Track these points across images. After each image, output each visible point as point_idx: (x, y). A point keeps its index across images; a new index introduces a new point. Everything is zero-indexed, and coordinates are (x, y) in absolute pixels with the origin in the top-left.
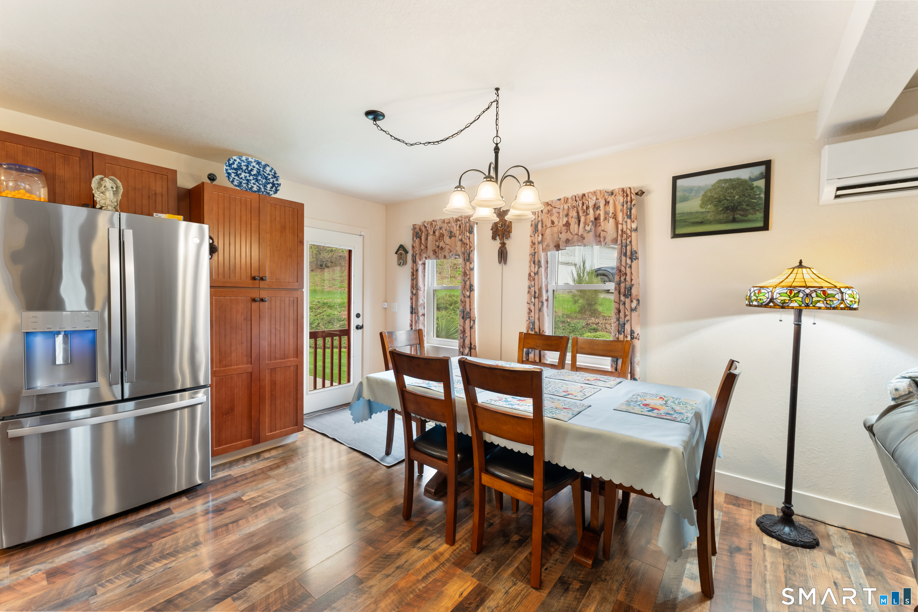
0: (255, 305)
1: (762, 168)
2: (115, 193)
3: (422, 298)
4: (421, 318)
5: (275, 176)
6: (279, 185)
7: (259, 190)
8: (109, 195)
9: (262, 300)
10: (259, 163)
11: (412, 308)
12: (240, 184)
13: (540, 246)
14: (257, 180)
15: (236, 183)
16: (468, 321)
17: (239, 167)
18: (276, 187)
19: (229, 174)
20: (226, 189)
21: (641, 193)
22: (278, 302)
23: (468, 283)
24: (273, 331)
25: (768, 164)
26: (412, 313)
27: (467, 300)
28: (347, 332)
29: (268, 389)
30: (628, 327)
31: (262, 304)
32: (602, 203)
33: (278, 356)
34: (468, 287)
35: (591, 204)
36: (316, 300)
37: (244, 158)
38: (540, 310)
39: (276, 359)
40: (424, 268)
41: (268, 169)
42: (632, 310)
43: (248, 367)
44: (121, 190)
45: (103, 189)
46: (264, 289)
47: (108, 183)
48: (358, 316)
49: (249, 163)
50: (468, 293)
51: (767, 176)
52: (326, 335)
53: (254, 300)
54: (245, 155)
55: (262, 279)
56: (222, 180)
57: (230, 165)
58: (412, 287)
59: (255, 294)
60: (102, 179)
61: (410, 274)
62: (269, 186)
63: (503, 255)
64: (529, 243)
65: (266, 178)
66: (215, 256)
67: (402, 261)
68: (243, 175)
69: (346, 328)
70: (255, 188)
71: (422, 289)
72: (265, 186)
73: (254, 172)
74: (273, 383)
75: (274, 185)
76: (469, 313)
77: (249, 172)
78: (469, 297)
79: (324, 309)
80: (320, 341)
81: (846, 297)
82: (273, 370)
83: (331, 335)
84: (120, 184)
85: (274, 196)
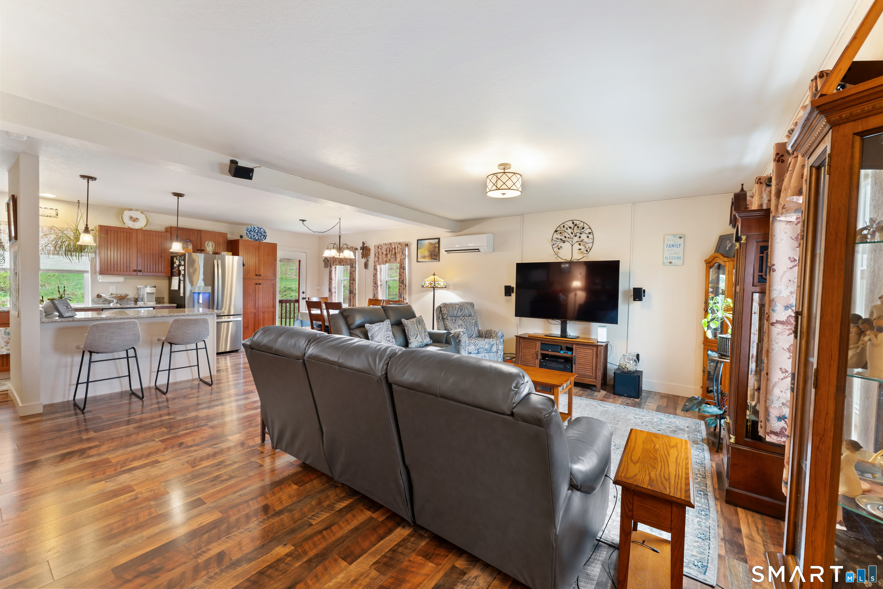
0: (257, 286)
1: (437, 240)
2: (212, 247)
3: (334, 284)
4: (334, 294)
5: (265, 232)
6: (266, 236)
7: (258, 239)
8: (211, 247)
9: (260, 284)
10: (258, 228)
11: (329, 289)
12: (251, 238)
13: (377, 263)
14: (258, 235)
15: (249, 237)
16: (352, 294)
17: (251, 230)
18: (265, 237)
19: (247, 234)
20: (247, 241)
21: (407, 245)
22: (266, 285)
23: (352, 277)
24: (264, 297)
25: (439, 239)
26: (329, 291)
27: (352, 285)
28: (297, 301)
29: (261, 320)
30: (402, 295)
31: (260, 285)
32: (396, 247)
33: (266, 307)
34: (352, 279)
35: (394, 247)
36: (283, 286)
37: (253, 227)
38: (377, 289)
39: (265, 308)
40: (336, 270)
41: (262, 229)
42: (404, 289)
43: (254, 311)
44: (214, 246)
45: (209, 246)
46: (260, 279)
47: (210, 244)
48: (303, 293)
49: (254, 228)
50: (352, 282)
51: (439, 243)
52: (286, 301)
53: (257, 284)
54: (253, 225)
55: (260, 275)
56: (245, 237)
57: (247, 230)
58: (330, 279)
59: (257, 282)
60: (208, 242)
61: (329, 272)
62: (262, 237)
63: (366, 266)
64: (373, 262)
65: (261, 233)
66: (245, 266)
67: (326, 266)
68: (252, 233)
69: (297, 298)
70: (257, 238)
71: (334, 280)
72: (261, 237)
73: (256, 232)
74: (264, 318)
75: (264, 236)
76: (352, 291)
77: (255, 232)
78: (353, 283)
79: (288, 292)
80: (284, 305)
81: (436, 284)
82: (264, 313)
83: (290, 301)
84: (213, 243)
85: (264, 241)
